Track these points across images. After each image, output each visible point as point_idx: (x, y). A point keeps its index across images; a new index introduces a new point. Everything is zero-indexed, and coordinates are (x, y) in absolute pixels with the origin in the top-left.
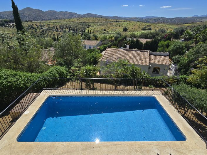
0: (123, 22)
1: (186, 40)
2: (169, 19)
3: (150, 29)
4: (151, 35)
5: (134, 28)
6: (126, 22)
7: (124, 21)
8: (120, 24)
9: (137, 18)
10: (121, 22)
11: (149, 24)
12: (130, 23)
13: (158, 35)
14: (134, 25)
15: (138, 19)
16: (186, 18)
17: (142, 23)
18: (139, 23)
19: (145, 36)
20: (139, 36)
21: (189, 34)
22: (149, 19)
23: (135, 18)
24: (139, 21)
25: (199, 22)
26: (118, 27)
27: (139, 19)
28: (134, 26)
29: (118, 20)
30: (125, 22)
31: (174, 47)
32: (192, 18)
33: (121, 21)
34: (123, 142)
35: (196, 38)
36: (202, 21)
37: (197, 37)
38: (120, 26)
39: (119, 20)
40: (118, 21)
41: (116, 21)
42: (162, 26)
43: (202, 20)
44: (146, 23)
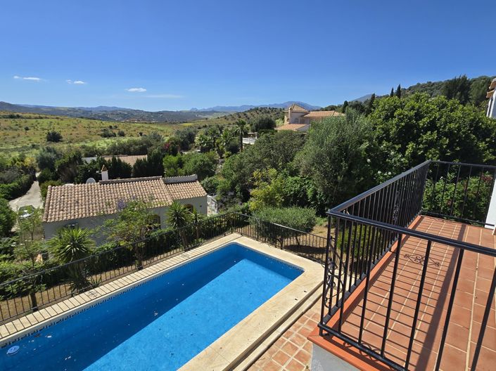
0: (36, 118)
1: (204, 150)
2: (151, 113)
3: (122, 134)
4: (137, 147)
5: (73, 133)
6: (46, 118)
7: (37, 116)
8: (28, 125)
9: (74, 110)
10: (30, 118)
11: (111, 124)
12: (60, 122)
13: (151, 145)
14: (72, 125)
15: (77, 111)
16: (181, 112)
17: (92, 121)
18: (85, 122)
19: (123, 149)
20: (108, 151)
21: (206, 140)
22: (105, 111)
23: (69, 110)
24: (82, 115)
25: (203, 119)
26: (23, 132)
27: (82, 112)
28: (75, 128)
29: (15, 114)
30: (41, 118)
31: (195, 164)
32: (191, 112)
33: (27, 115)
34: (252, 315)
35: (218, 146)
36: (207, 119)
37: (218, 144)
38: (27, 129)
39: (20, 114)
40: (18, 116)
41: (12, 117)
42: (143, 126)
43: (206, 117)
44: (103, 122)
